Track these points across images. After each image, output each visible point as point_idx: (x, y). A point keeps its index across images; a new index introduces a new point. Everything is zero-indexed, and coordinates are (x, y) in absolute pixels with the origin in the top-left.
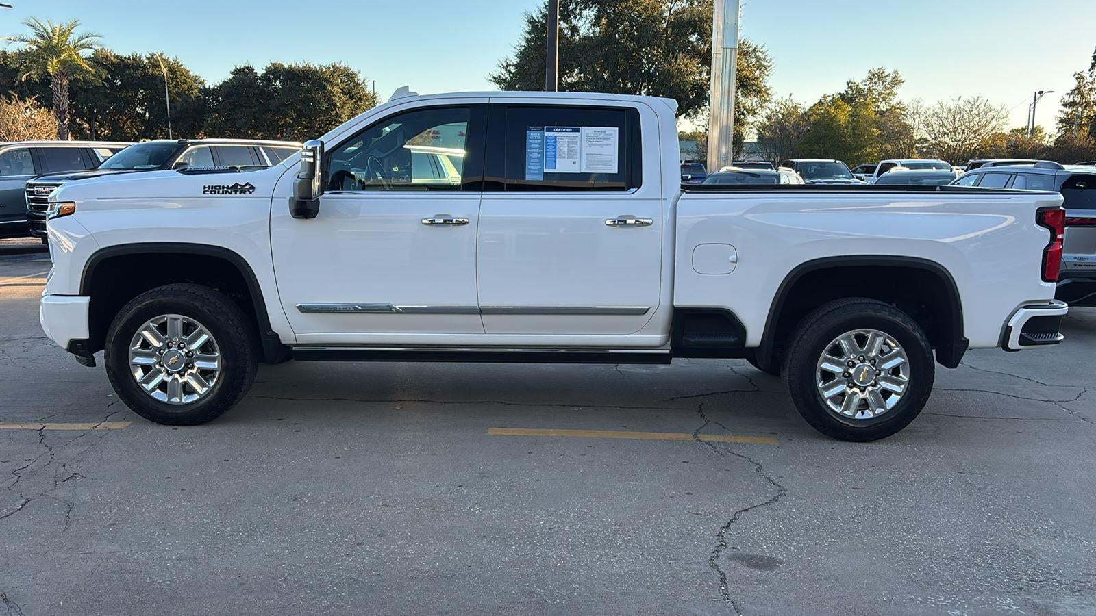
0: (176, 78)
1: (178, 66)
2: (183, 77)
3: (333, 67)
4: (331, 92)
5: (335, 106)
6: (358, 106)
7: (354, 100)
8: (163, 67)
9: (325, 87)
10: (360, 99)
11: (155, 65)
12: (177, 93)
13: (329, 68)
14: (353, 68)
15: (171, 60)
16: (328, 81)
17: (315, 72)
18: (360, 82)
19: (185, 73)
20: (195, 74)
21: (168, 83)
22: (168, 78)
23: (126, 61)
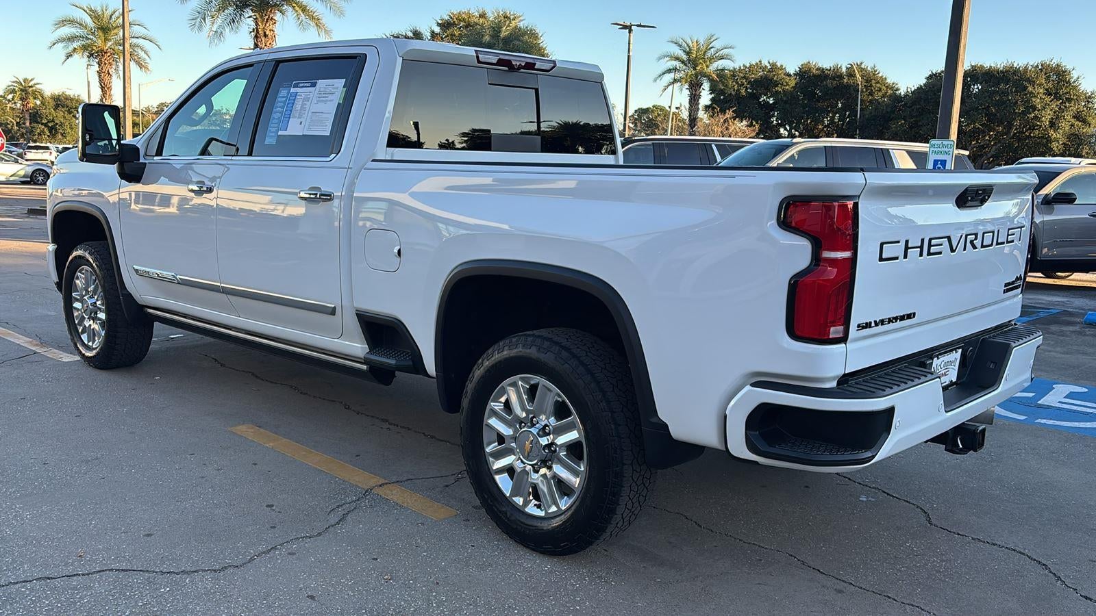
0: (871, 86)
1: (874, 74)
2: (878, 85)
3: (1042, 66)
4: (1031, 93)
5: (1034, 108)
6: (1066, 107)
7: (1061, 101)
8: (858, 76)
9: (1025, 88)
10: (1069, 100)
11: (851, 74)
12: (871, 102)
13: (1037, 66)
14: (1067, 64)
15: (869, 69)
16: (1030, 81)
17: (1016, 71)
18: (1072, 80)
19: (882, 81)
20: (892, 82)
21: (862, 92)
22: (862, 86)
23: (826, 72)
